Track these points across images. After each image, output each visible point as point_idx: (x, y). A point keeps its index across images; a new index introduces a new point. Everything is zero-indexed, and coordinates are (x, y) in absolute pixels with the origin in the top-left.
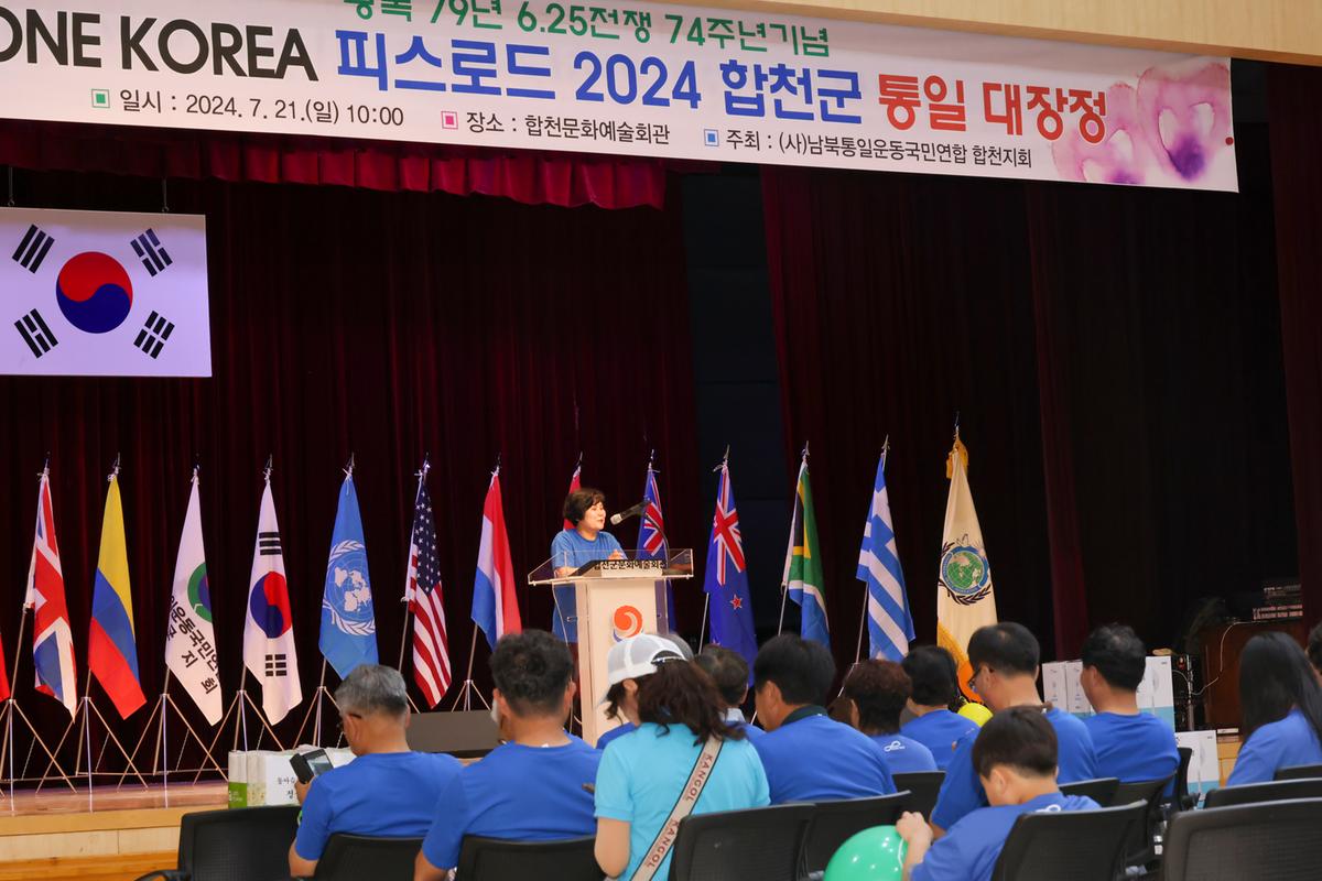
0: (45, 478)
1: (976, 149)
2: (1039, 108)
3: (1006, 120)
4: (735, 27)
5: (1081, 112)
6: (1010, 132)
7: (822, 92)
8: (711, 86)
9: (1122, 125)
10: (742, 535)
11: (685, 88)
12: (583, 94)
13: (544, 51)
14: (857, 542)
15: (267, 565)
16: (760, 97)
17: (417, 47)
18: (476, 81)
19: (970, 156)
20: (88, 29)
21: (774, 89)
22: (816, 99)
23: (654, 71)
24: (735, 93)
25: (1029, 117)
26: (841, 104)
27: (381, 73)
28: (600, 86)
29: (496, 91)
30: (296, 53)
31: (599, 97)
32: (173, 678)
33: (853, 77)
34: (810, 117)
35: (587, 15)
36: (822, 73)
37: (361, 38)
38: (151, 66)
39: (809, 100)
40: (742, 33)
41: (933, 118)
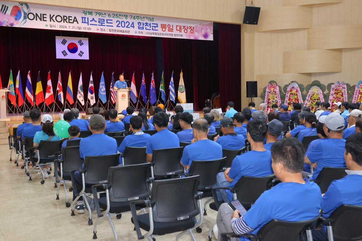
0: (60, 73)
1: (175, 34)
2: (184, 29)
3: (179, 30)
4: (140, 17)
5: (190, 29)
6: (180, 32)
7: (152, 26)
8: (136, 25)
9: (197, 31)
10: (155, 83)
11: (132, 26)
12: (117, 26)
13: (112, 20)
14: (169, 84)
15: (91, 85)
16: (143, 27)
17: (93, 19)
18: (102, 24)
19: (174, 35)
20: (45, 16)
21: (145, 26)
22: (151, 27)
23: (128, 23)
24: (140, 26)
25: (183, 30)
26: (155, 28)
27: (88, 23)
28: (120, 25)
29: (105, 26)
30: (75, 20)
31: (120, 27)
32: (78, 99)
33: (157, 24)
34: (150, 30)
35: (118, 15)
36: (152, 24)
37: (85, 18)
38: (54, 21)
39: (150, 27)
40: (141, 18)
41: (169, 30)
